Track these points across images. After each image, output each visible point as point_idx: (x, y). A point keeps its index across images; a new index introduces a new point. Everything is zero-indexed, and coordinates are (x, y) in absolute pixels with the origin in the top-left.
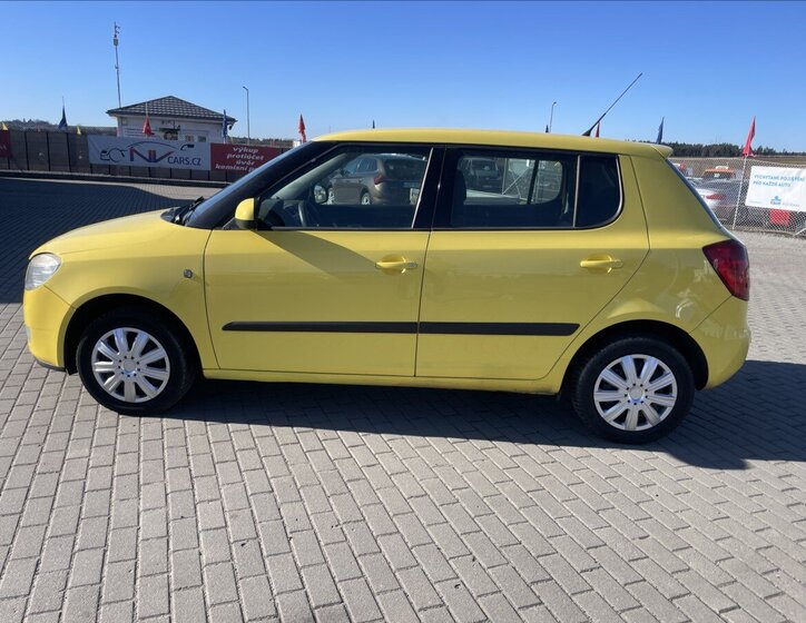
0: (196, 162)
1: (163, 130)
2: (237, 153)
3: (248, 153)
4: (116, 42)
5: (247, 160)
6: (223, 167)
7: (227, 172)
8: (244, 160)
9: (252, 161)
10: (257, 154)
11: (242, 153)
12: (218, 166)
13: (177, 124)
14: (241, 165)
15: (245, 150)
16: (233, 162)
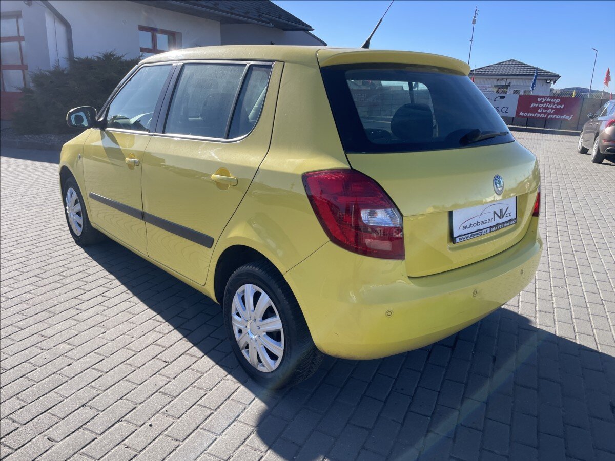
0: (504, 110)
1: (496, 86)
2: (540, 102)
3: (550, 103)
4: (474, 22)
5: (548, 108)
6: (526, 114)
7: (528, 118)
8: (545, 108)
9: (552, 109)
10: (558, 104)
11: (546, 102)
12: (521, 114)
13: (508, 81)
14: (542, 113)
15: (549, 100)
16: (535, 110)
